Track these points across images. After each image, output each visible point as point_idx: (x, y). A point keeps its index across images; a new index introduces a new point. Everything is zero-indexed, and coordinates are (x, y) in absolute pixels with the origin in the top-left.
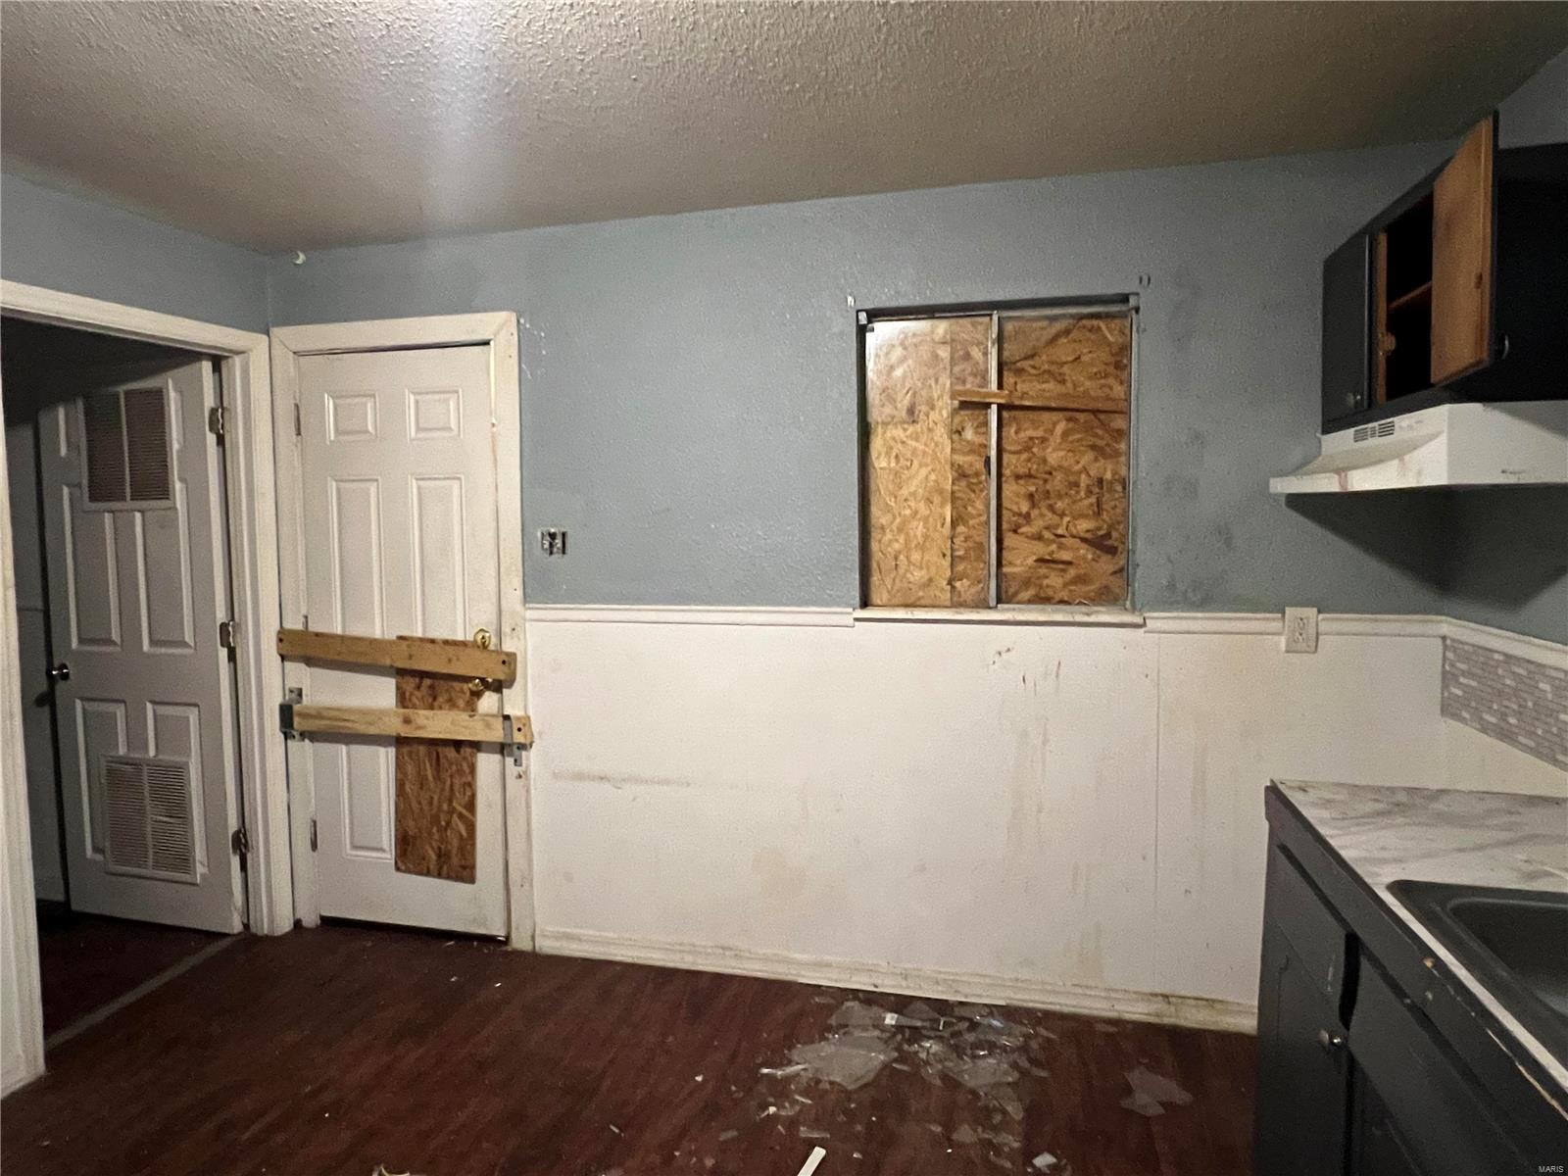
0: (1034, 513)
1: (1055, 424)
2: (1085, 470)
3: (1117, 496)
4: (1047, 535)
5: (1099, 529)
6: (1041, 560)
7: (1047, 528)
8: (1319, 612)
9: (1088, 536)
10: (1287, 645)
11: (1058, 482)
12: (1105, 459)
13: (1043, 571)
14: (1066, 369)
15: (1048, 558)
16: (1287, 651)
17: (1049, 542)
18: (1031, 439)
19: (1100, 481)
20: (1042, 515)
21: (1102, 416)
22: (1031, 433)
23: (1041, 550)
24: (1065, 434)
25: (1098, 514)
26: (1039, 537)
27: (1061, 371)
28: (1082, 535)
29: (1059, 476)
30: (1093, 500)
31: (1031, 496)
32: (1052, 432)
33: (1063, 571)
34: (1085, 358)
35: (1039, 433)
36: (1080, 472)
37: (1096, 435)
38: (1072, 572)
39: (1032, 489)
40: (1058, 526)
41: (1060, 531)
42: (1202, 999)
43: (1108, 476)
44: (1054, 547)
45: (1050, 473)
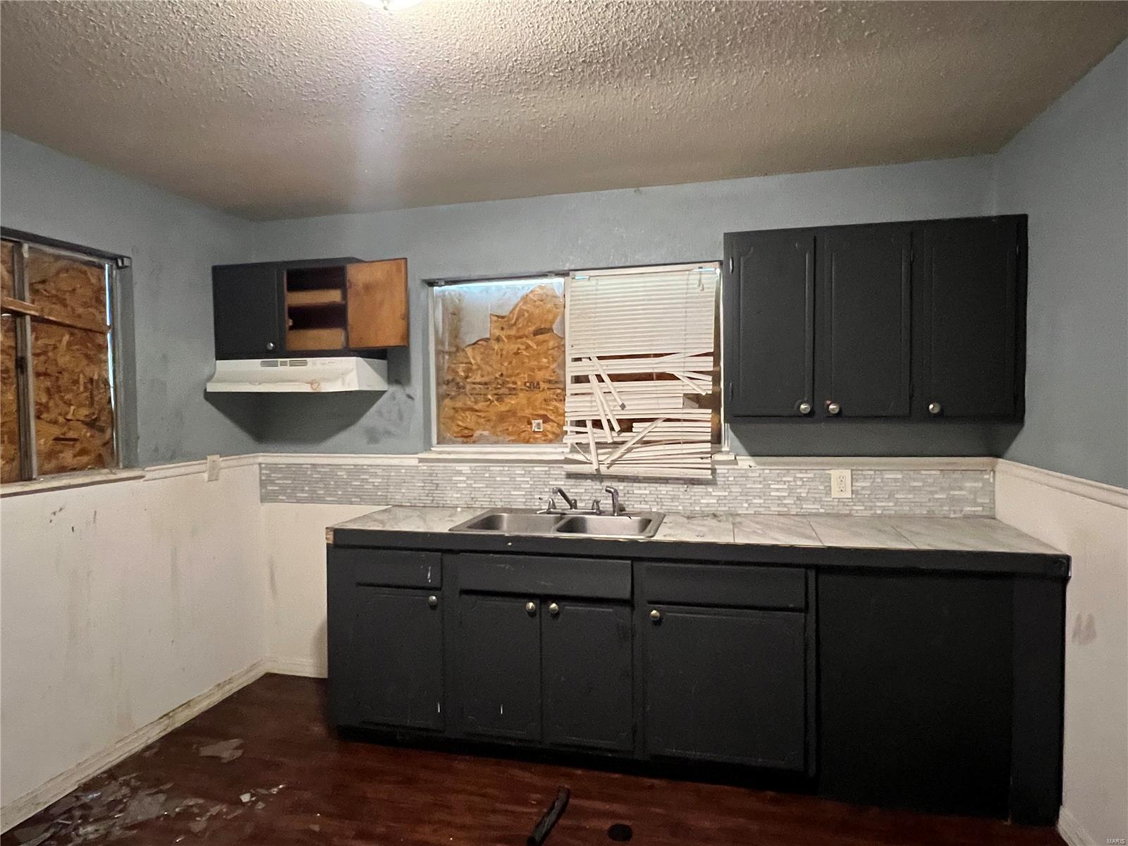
0: (51, 404)
1: (62, 336)
2: (82, 372)
3: (101, 391)
4: (61, 419)
5: (93, 414)
6: (57, 439)
7: (60, 414)
8: (220, 457)
9: (88, 420)
10: (209, 478)
11: (65, 380)
12: (94, 364)
13: (59, 447)
14: (67, 296)
15: (62, 437)
16: (209, 481)
17: (63, 425)
18: (47, 345)
19: (91, 380)
20: (57, 406)
21: (91, 334)
22: (46, 341)
23: (56, 431)
24: (69, 344)
25: (92, 404)
26: (55, 422)
27: (64, 297)
28: (82, 418)
29: (66, 375)
30: (87, 394)
31: (48, 391)
32: (60, 341)
33: (73, 446)
34: (78, 291)
35: (52, 342)
36: (80, 373)
37: (87, 347)
38: (78, 446)
39: (48, 384)
40: (67, 413)
41: (69, 417)
42: (183, 705)
43: (96, 377)
44: (65, 429)
45: (60, 373)
